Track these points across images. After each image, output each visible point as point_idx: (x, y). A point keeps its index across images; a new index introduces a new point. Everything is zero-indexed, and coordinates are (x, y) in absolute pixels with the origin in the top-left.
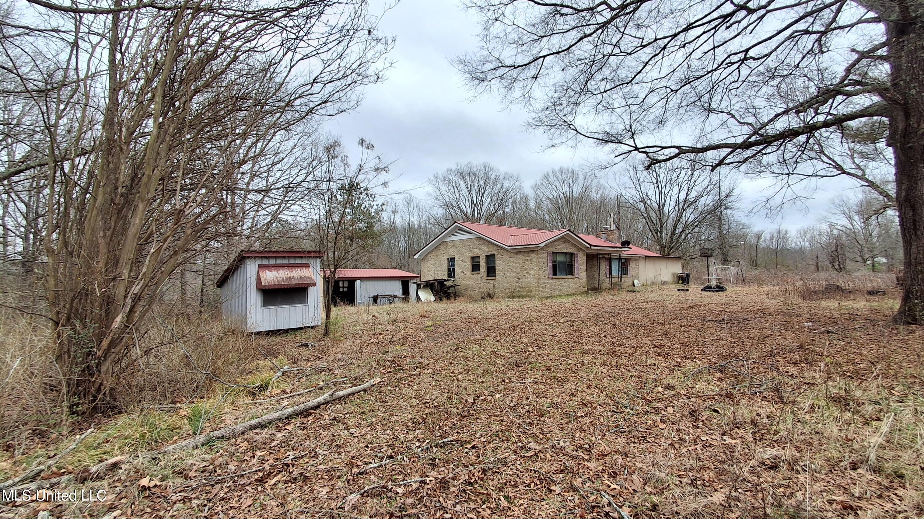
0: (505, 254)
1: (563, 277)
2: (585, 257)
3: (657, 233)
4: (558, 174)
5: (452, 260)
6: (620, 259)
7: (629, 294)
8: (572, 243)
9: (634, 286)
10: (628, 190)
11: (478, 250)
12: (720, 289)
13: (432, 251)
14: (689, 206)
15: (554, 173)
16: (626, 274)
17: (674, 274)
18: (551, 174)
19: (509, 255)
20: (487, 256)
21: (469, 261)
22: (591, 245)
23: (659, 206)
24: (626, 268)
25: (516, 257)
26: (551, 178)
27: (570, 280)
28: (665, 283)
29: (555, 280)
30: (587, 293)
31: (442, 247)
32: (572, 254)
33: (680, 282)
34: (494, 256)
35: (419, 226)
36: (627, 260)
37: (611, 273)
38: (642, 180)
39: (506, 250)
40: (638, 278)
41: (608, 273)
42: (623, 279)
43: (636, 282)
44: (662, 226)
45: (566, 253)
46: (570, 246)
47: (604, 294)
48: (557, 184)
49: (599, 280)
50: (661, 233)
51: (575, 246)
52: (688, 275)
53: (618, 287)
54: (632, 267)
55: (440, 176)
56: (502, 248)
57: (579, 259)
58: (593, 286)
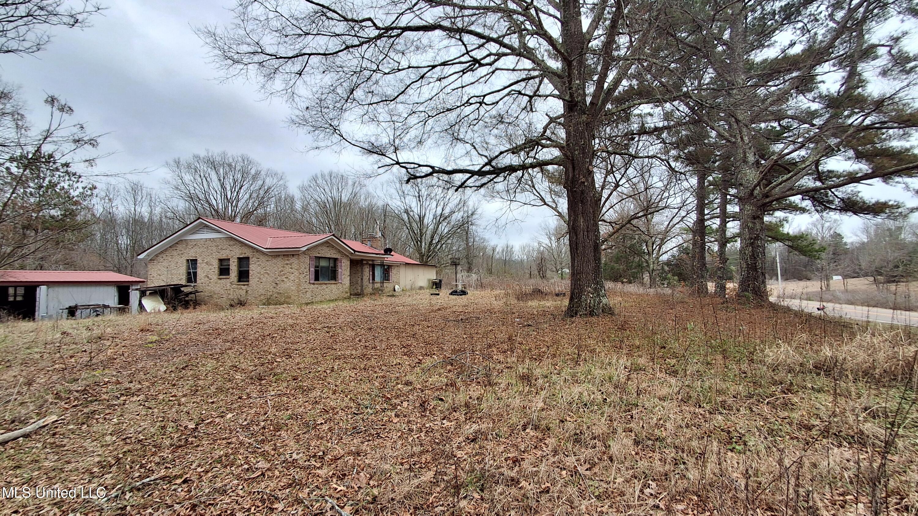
0: (261, 257)
1: (326, 282)
2: (349, 263)
3: (417, 242)
4: (327, 178)
5: (193, 263)
6: (382, 265)
7: (389, 299)
8: (336, 249)
9: (395, 290)
10: (394, 200)
11: (228, 252)
12: (464, 293)
13: (166, 250)
14: (444, 220)
15: (323, 176)
16: (388, 280)
17: (429, 280)
18: (319, 176)
19: (267, 258)
20: (240, 259)
21: (216, 264)
22: (355, 251)
23: (420, 218)
24: (388, 273)
25: (275, 261)
26: (320, 181)
27: (333, 286)
28: (421, 288)
29: (316, 286)
30: (349, 298)
31: (180, 247)
32: (335, 260)
33: (434, 287)
34: (248, 258)
35: (151, 219)
36: (390, 267)
37: (373, 279)
38: (406, 192)
39: (263, 253)
40: (398, 284)
41: (371, 278)
42: (385, 285)
43: (397, 287)
44: (421, 236)
45: (329, 258)
46: (334, 251)
47: (365, 299)
48: (326, 188)
49: (362, 286)
50: (421, 242)
51: (340, 252)
52: (440, 281)
53: (380, 292)
54: (393, 273)
55: (183, 161)
56: (258, 251)
57: (343, 265)
58: (356, 292)
